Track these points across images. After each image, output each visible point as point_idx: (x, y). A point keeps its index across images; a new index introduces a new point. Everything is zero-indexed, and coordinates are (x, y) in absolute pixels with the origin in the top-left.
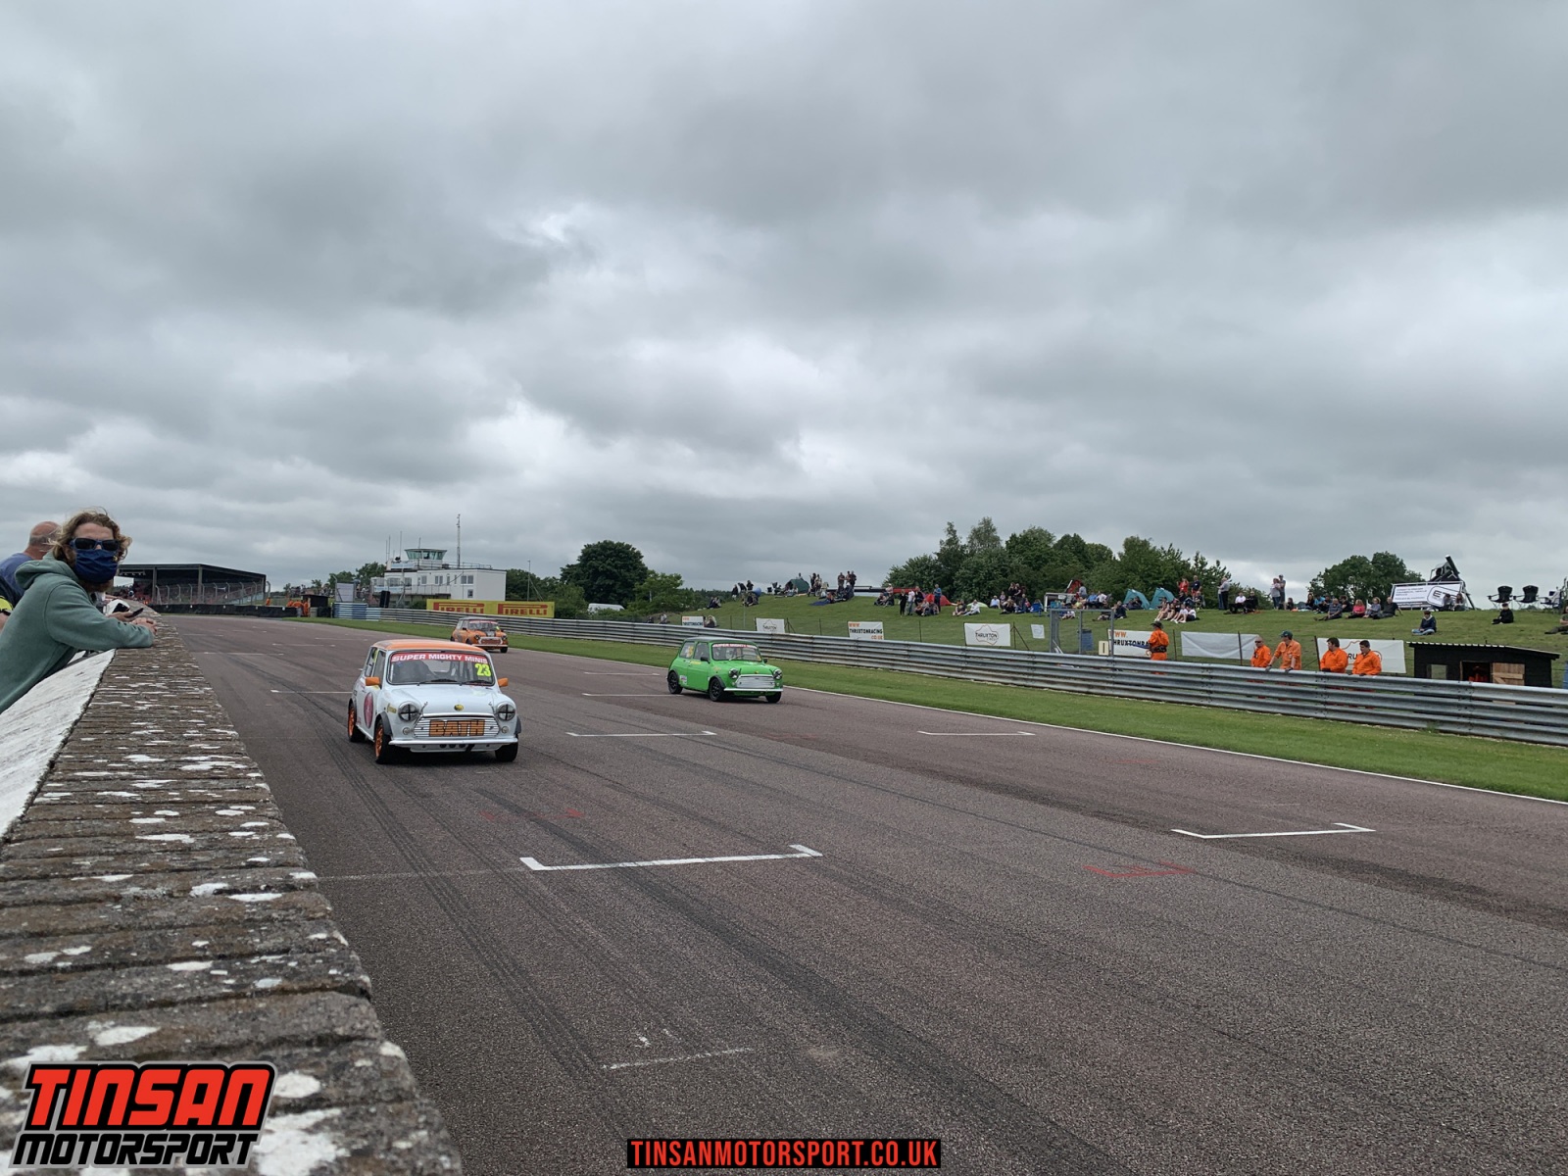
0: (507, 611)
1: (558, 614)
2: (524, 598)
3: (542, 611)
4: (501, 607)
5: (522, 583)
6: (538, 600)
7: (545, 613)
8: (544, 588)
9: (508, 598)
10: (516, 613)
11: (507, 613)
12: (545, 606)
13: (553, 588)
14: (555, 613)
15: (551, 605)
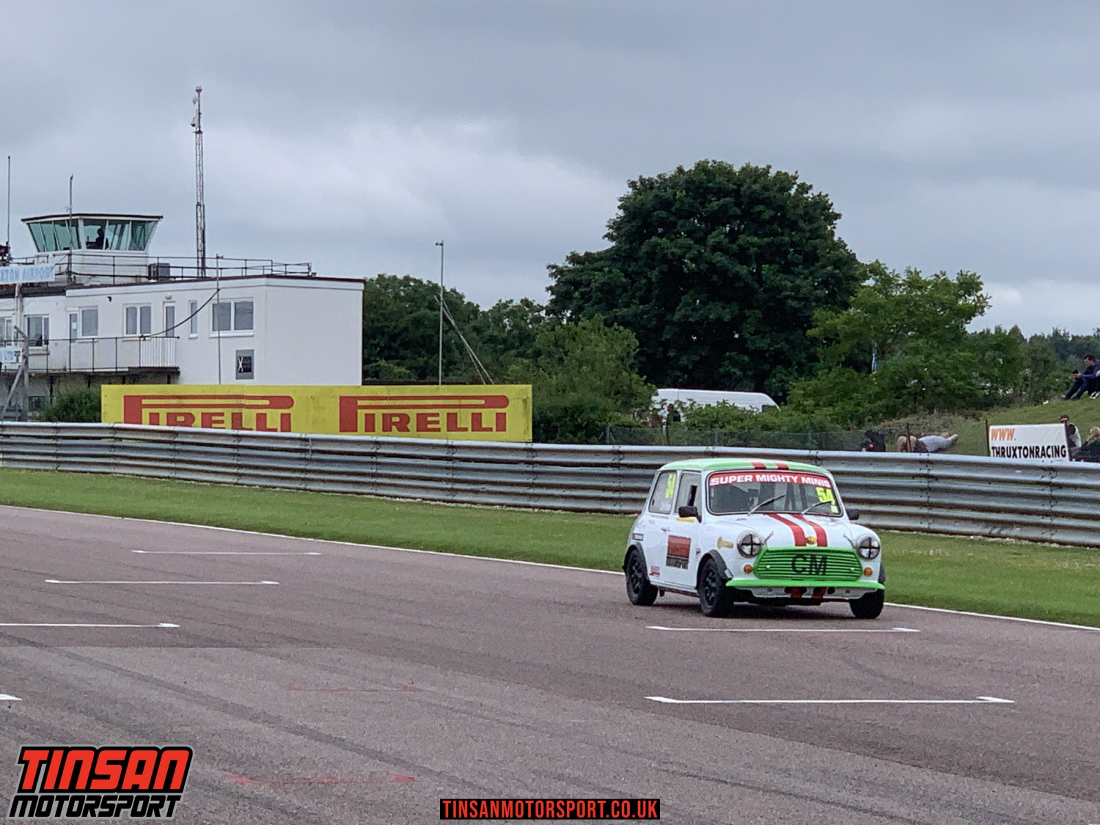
0: (370, 420)
1: (544, 428)
2: (424, 375)
3: (489, 417)
4: (348, 406)
5: (418, 322)
6: (475, 381)
7: (501, 423)
8: (492, 339)
9: (370, 376)
10: (403, 427)
11: (370, 427)
12: (503, 401)
13: (525, 338)
14: (535, 426)
15: (519, 396)
